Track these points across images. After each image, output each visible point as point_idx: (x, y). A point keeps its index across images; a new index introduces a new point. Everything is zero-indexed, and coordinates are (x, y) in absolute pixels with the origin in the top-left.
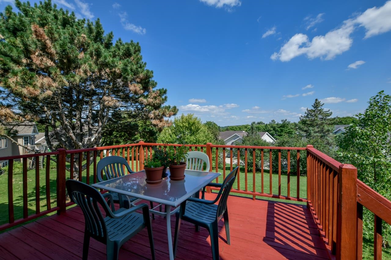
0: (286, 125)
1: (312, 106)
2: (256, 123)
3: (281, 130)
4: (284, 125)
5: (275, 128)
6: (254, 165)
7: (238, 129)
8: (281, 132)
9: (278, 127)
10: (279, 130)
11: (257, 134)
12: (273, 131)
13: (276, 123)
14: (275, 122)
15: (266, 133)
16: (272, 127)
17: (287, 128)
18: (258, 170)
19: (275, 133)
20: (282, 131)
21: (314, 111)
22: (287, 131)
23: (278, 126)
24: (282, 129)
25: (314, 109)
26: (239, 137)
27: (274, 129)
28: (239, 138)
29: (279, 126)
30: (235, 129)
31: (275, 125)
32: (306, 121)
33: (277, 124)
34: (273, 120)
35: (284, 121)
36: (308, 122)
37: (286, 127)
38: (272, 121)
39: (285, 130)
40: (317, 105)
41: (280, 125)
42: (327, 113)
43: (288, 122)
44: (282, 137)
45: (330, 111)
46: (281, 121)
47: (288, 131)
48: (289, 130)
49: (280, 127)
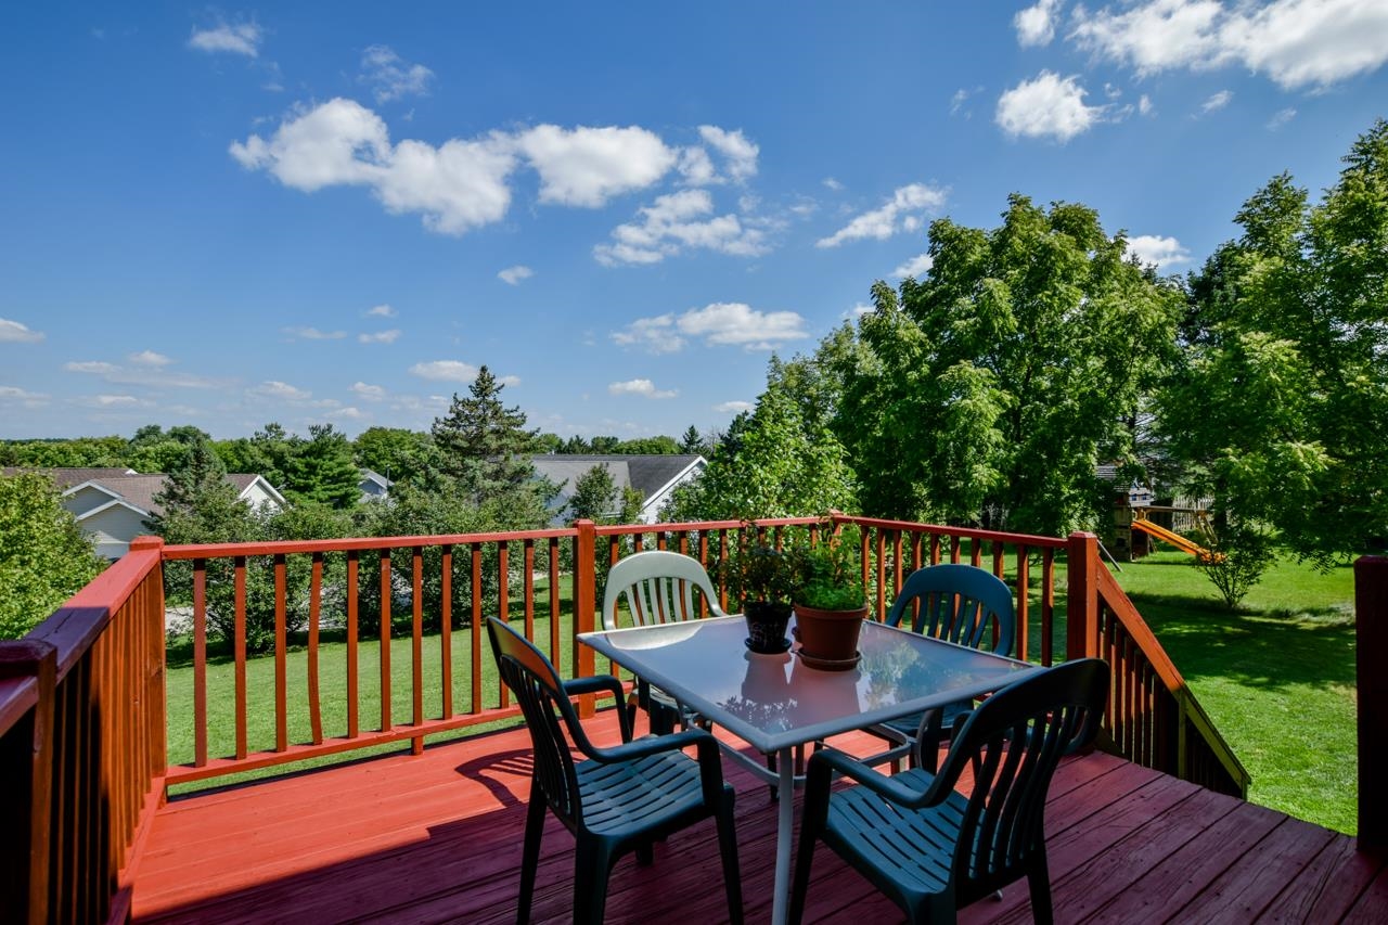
0: (330, 447)
1: (470, 387)
2: (164, 430)
3: (307, 465)
4: (321, 447)
5: (283, 457)
6: (279, 620)
7: (79, 459)
8: (309, 473)
9: (298, 456)
10: (300, 467)
11: (223, 482)
12: (276, 471)
13: (287, 438)
14: (283, 434)
15: (256, 480)
16: (268, 453)
17: (331, 459)
18: (297, 640)
19: (283, 479)
20: (312, 469)
21: (476, 405)
22: (331, 469)
23: (294, 450)
24: (314, 461)
25: (475, 399)
26: (113, 498)
27: (279, 461)
28: (115, 502)
29: (301, 451)
30: (60, 458)
31: (284, 447)
32: (455, 437)
33: (293, 443)
34: (272, 426)
35: (321, 433)
36: (460, 442)
37: (329, 456)
38: (269, 428)
39: (325, 466)
40: (483, 386)
41: (305, 447)
42: (512, 414)
43: (336, 435)
44: (313, 494)
45: (520, 412)
46: (309, 432)
47: (336, 471)
48: (342, 469)
49: (303, 456)
